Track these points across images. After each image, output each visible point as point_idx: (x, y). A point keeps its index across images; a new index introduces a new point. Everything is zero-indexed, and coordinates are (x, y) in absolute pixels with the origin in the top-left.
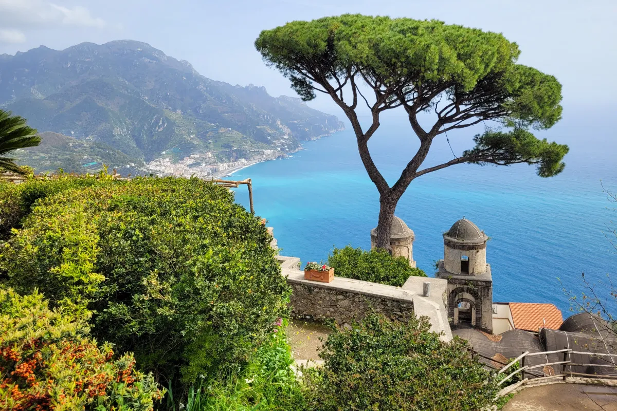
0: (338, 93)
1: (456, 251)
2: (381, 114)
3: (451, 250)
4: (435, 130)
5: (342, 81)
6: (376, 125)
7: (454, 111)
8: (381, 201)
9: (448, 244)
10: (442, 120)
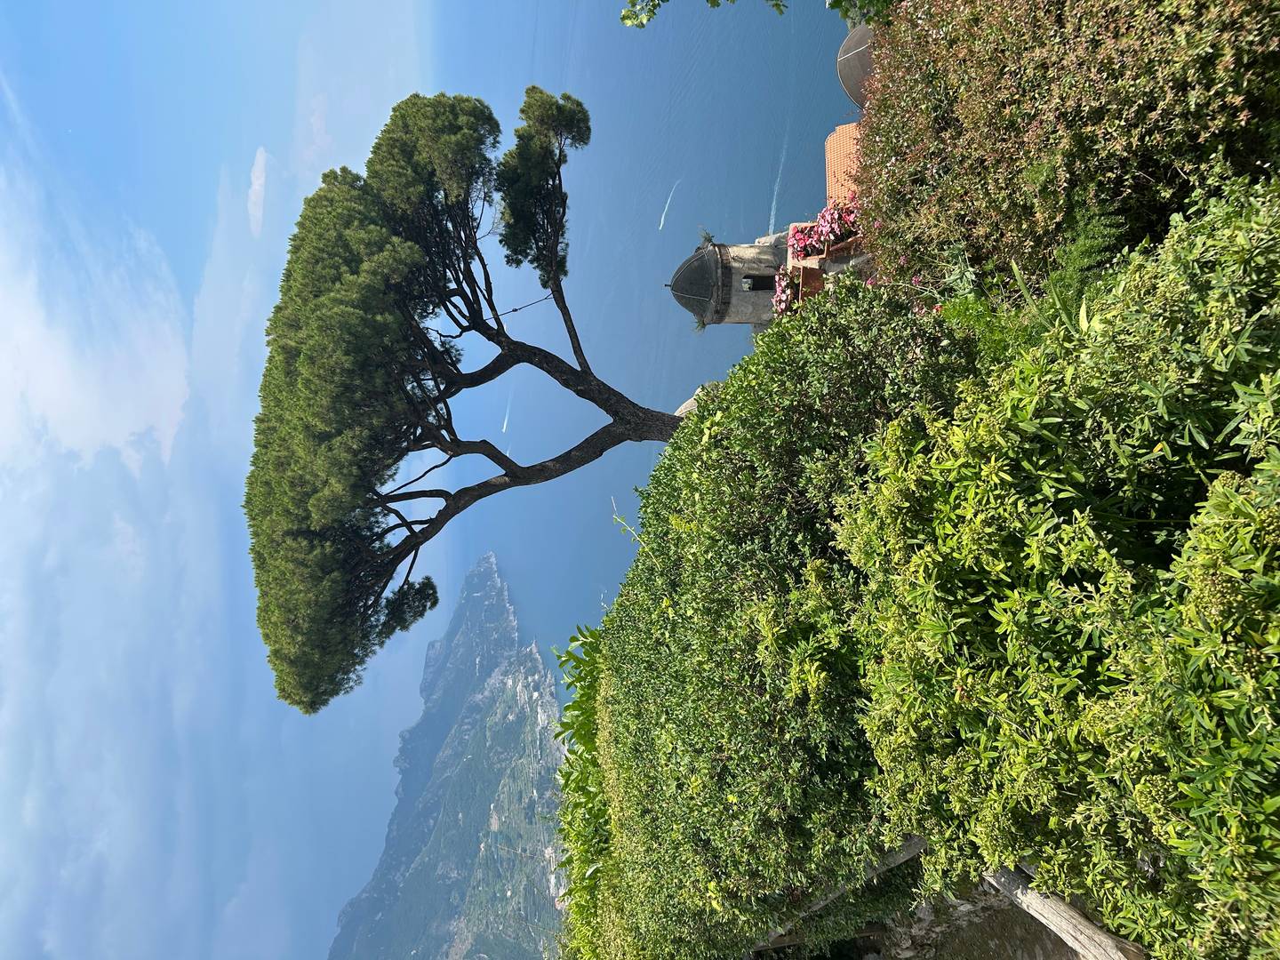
0: (417, 528)
1: (734, 301)
2: (462, 437)
3: (732, 309)
4: (496, 335)
5: (393, 520)
6: (486, 448)
7: (457, 300)
8: (641, 439)
9: (720, 315)
10: (476, 323)
